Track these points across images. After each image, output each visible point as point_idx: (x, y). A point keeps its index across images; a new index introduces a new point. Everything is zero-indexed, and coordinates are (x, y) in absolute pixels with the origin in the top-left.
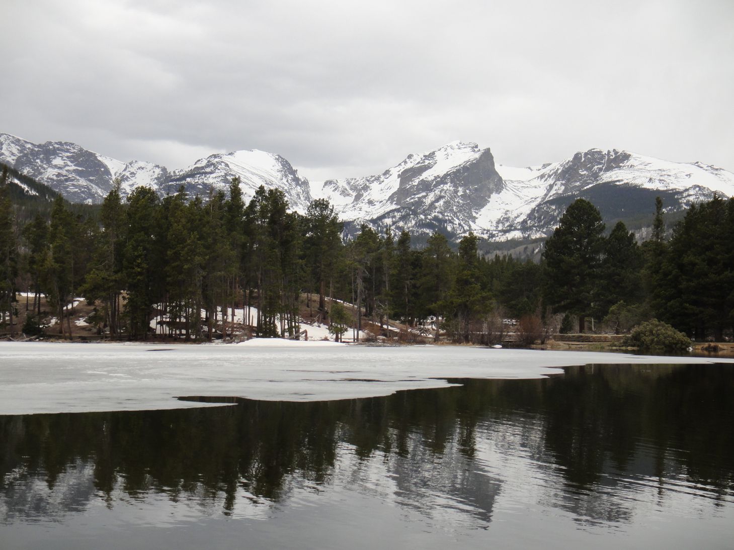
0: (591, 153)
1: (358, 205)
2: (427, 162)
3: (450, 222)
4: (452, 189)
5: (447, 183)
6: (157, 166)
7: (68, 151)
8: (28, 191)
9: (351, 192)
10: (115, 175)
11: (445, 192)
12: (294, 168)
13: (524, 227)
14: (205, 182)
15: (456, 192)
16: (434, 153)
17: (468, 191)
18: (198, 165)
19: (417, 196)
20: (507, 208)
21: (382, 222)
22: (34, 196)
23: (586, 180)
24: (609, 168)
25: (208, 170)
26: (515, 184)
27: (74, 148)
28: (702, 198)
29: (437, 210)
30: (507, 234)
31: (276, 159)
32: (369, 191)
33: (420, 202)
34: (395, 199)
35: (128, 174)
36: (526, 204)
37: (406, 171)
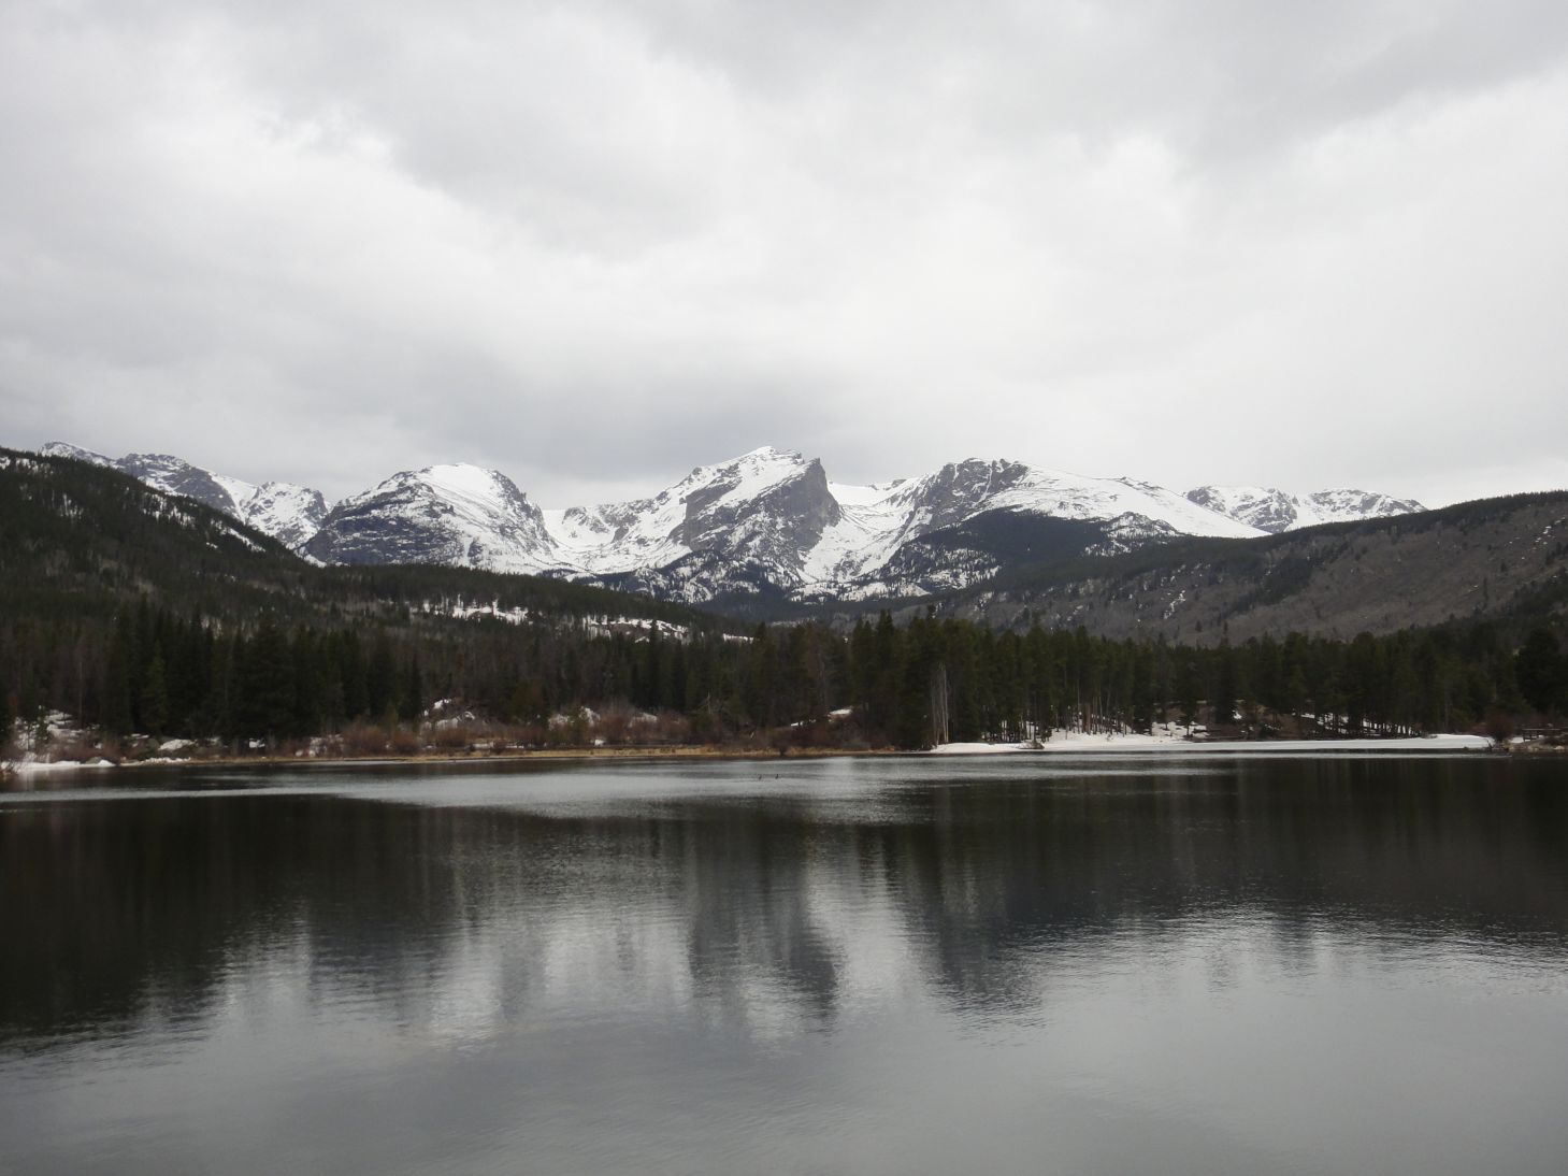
0: (968, 464)
1: (622, 547)
2: (726, 480)
3: (772, 570)
4: (767, 520)
5: (759, 512)
6: (308, 490)
7: (164, 468)
8: (250, 546)
9: (606, 525)
10: (241, 504)
11: (761, 526)
12: (521, 491)
13: (885, 575)
14: (401, 515)
15: (774, 524)
16: (736, 466)
17: (790, 523)
18: (385, 490)
19: (714, 531)
20: (849, 547)
21: (676, 573)
22: (260, 553)
23: (963, 506)
24: (996, 488)
25: (402, 497)
26: (855, 511)
27: (174, 464)
28: (1139, 531)
29: (751, 553)
30: (865, 587)
31: (494, 477)
32: (637, 524)
33: (722, 541)
34: (681, 536)
35: (261, 503)
36: (877, 541)
37: (696, 494)
